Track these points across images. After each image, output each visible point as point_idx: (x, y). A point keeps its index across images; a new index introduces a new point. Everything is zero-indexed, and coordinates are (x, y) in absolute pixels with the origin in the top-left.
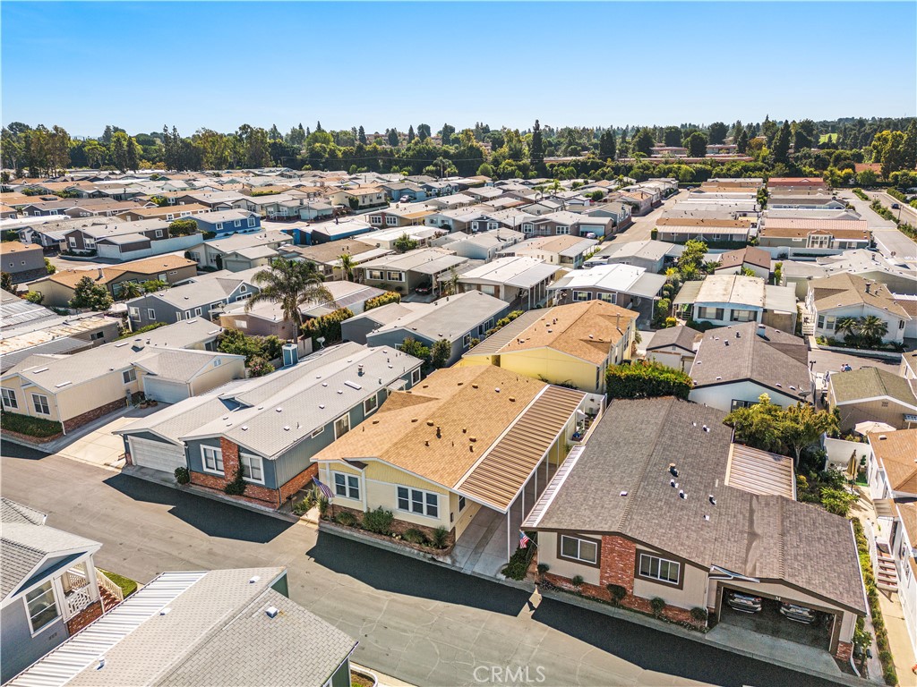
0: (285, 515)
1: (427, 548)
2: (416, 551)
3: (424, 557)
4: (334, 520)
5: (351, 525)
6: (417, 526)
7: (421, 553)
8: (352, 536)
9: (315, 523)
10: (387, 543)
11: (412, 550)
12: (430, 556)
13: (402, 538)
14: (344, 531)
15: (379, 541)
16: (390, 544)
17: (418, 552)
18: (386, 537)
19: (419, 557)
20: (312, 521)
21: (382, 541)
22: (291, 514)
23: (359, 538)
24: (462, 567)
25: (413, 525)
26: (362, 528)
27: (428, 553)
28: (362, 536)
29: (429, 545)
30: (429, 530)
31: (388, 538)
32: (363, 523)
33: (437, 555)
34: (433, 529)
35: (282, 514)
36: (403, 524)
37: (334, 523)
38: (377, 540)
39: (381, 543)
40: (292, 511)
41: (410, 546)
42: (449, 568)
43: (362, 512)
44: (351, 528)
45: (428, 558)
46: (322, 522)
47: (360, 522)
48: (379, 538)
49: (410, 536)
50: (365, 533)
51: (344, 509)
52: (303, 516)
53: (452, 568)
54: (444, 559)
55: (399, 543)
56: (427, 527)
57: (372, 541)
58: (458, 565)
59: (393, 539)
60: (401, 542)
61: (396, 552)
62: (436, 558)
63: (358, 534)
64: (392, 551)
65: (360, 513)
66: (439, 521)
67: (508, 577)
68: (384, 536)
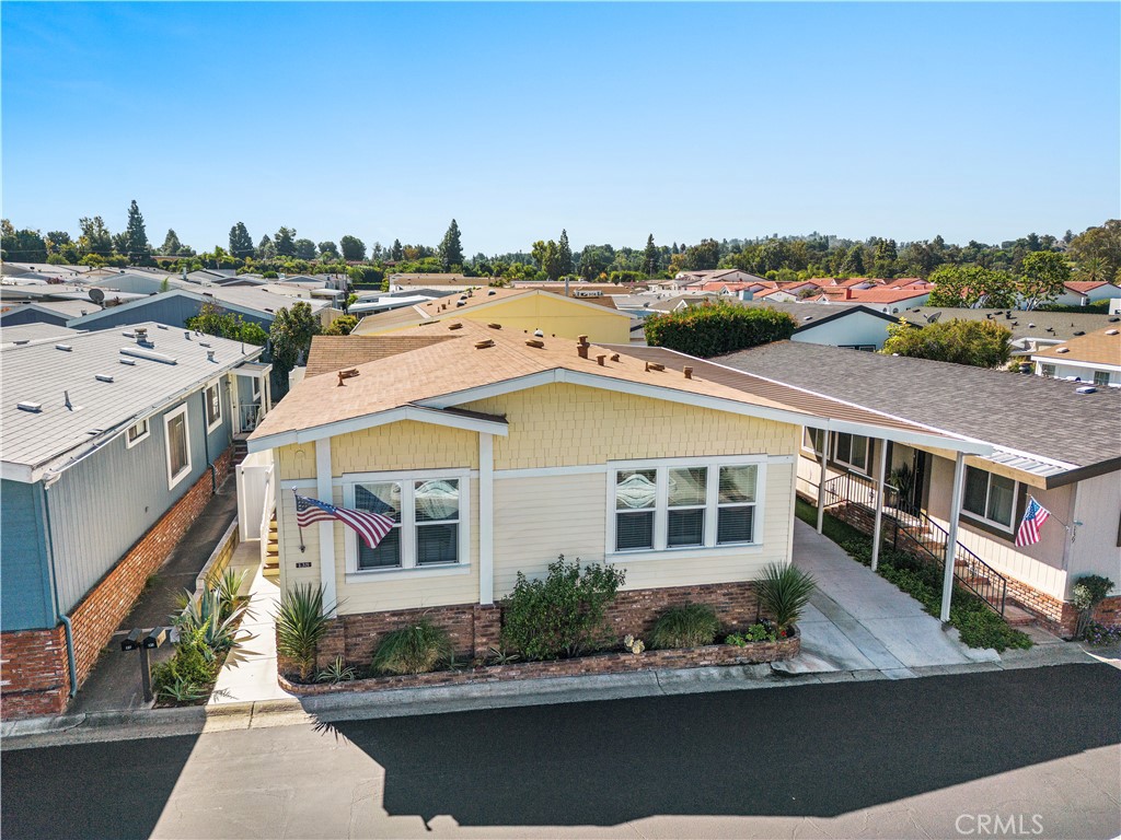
0: (122, 721)
1: (744, 649)
2: (715, 672)
3: (751, 677)
4: (365, 671)
5: (440, 666)
6: (686, 592)
7: (734, 671)
8: (463, 699)
9: (284, 708)
10: (603, 681)
12: (764, 670)
13: (649, 648)
14: (427, 694)
15: (576, 682)
17: (724, 670)
18: (593, 662)
19: (738, 683)
20: (265, 704)
21: (583, 678)
22: (148, 709)
23: (499, 697)
24: (872, 667)
25: (670, 595)
26: (490, 661)
27: (752, 663)
28: (505, 686)
29: (749, 637)
30: (724, 595)
31: (604, 661)
32: (479, 649)
33: (781, 660)
34: (739, 585)
35: (103, 723)
36: (635, 602)
37: (370, 682)
38: (566, 680)
39: (588, 686)
40: (148, 700)
41: (684, 661)
42: (850, 679)
43: (471, 607)
44: (445, 674)
45: (767, 677)
46: (311, 694)
47: (463, 648)
48: (570, 671)
49: (677, 629)
50: (513, 673)
51: (396, 619)
52: (211, 701)
53: (859, 678)
54: (808, 665)
55: (645, 665)
56: (720, 586)
57: (548, 690)
58: (854, 666)
59: (623, 657)
60: (652, 659)
61: (660, 693)
62: (783, 667)
63: (487, 687)
64: (644, 693)
65: (464, 613)
66: (760, 550)
67: (1000, 650)
68: (585, 661)
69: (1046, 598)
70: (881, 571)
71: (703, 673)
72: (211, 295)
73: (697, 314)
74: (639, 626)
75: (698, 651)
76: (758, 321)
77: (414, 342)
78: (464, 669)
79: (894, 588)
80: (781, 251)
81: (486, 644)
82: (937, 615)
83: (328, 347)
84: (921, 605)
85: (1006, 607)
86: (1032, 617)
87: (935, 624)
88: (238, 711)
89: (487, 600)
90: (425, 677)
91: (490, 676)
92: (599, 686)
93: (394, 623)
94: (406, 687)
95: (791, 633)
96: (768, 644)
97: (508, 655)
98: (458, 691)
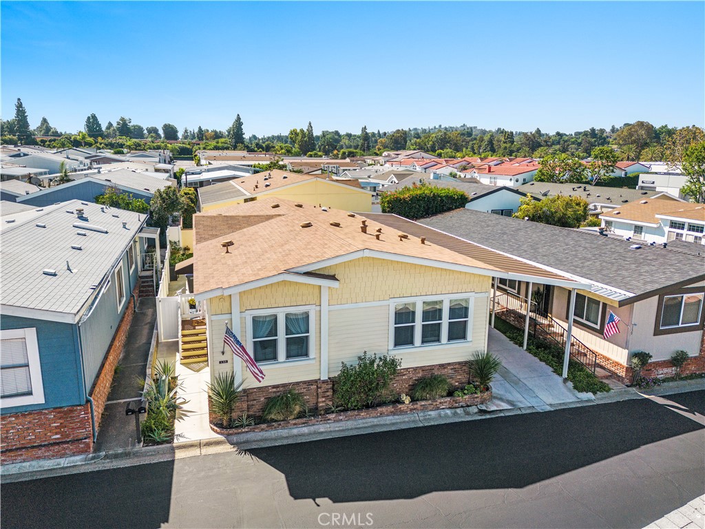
0: (126, 455)
1: (463, 399)
2: (448, 412)
3: (468, 414)
4: (260, 420)
5: (301, 415)
6: (431, 368)
7: (458, 411)
8: (315, 433)
9: (218, 443)
11: (439, 412)
12: (474, 409)
13: (413, 400)
14: (295, 431)
15: (376, 421)
16: (397, 419)
17: (453, 411)
18: (384, 409)
19: (461, 417)
20: (207, 441)
21: (379, 419)
22: (140, 447)
23: (335, 431)
24: (530, 405)
25: (423, 371)
26: (328, 411)
27: (468, 406)
28: (338, 424)
29: (466, 392)
30: (452, 369)
31: (390, 408)
32: (321, 405)
33: (482, 404)
34: (459, 363)
35: (116, 456)
36: (404, 375)
37: (264, 426)
38: (370, 420)
39: (382, 423)
40: (139, 442)
41: (432, 406)
42: (519, 412)
43: (316, 381)
44: (304, 420)
45: (476, 413)
46: (231, 434)
47: (311, 404)
48: (372, 415)
49: (428, 389)
50: (341, 418)
51: (275, 390)
52: (175, 441)
53: (524, 412)
54: (497, 406)
55: (411, 410)
56: (449, 364)
57: (361, 426)
58: (521, 405)
59: (400, 406)
60: (415, 406)
61: (421, 425)
62: (484, 408)
63: (328, 426)
64: (412, 426)
65: (312, 385)
66: (470, 344)
67: (595, 393)
68: (379, 409)
69: (617, 364)
70: (528, 350)
71: (442, 413)
72: (110, 181)
73: (411, 193)
74: (406, 388)
75: (439, 401)
76: (447, 197)
77: (256, 219)
78: (313, 416)
79: (537, 359)
80: (445, 138)
81: (325, 401)
82: (561, 375)
83: (205, 223)
84: (551, 369)
85: (596, 369)
86: (610, 374)
87: (560, 380)
88: (192, 446)
89: (324, 377)
90: (294, 422)
91: (329, 420)
92: (388, 422)
93: (274, 392)
94: (283, 428)
95: (487, 389)
96: (476, 396)
97: (337, 407)
98: (312, 429)
